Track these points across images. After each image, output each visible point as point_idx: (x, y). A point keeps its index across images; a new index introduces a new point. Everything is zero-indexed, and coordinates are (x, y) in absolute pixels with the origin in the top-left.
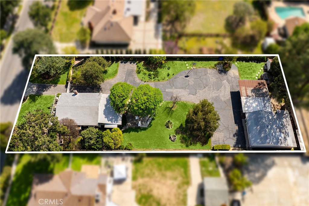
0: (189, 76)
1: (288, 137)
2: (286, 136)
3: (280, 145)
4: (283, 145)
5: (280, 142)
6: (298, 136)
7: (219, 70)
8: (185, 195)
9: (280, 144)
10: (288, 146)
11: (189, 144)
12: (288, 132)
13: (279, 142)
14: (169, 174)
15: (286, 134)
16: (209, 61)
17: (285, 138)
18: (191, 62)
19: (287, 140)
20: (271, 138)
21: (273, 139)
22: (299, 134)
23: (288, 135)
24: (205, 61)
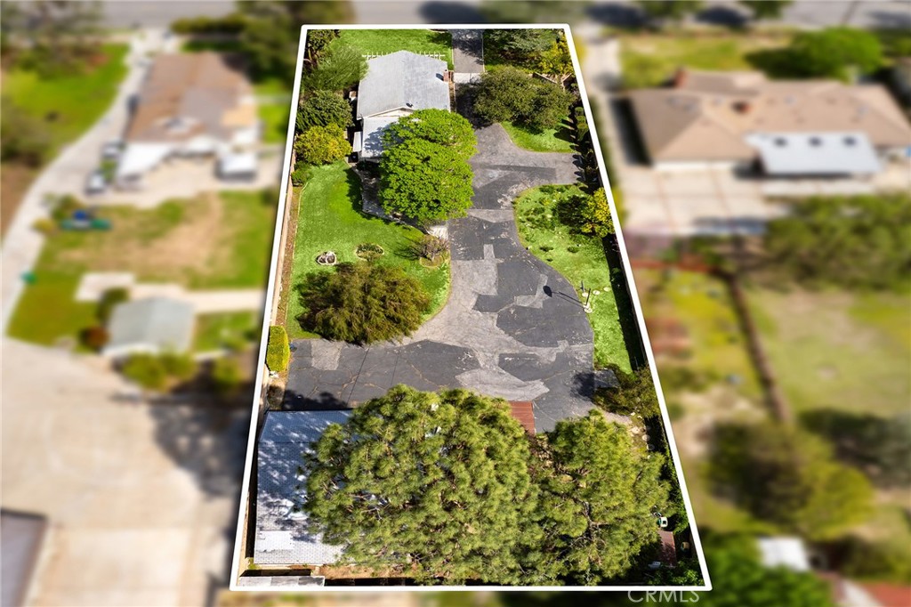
0: (550, 295)
1: (295, 538)
2: (299, 530)
3: (262, 496)
4: (261, 510)
5: (271, 500)
6: (298, 577)
7: (592, 375)
8: (162, 280)
9: (265, 499)
10: (257, 529)
11: (303, 291)
12: (313, 541)
13: (273, 496)
14: (226, 252)
15: (306, 533)
16: (628, 348)
17: (290, 523)
18: (611, 300)
19: (283, 529)
20: (281, 458)
21: (282, 471)
22: (305, 584)
23: (302, 538)
24: (625, 339)
